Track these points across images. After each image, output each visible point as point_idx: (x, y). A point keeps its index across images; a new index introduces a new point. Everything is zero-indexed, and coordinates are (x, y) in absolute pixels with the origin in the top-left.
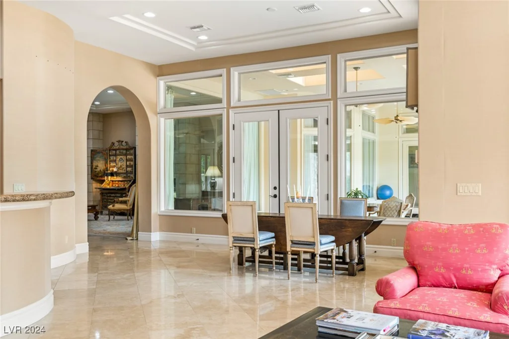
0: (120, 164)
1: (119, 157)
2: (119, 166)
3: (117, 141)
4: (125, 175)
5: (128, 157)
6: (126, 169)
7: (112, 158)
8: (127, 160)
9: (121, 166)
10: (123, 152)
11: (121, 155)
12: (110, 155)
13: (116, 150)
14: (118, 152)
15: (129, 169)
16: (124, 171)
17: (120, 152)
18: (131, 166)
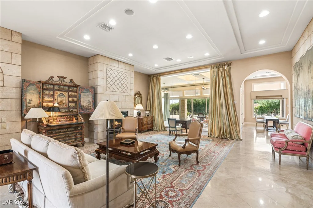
0: (59, 99)
1: (59, 93)
2: (59, 101)
3: (58, 77)
4: (66, 110)
5: (70, 93)
6: (68, 104)
7: (47, 92)
8: (69, 96)
9: (61, 102)
10: (64, 88)
11: (62, 91)
12: (43, 89)
13: (54, 85)
14: (56, 87)
15: (72, 105)
16: (66, 106)
17: (59, 88)
18: (73, 102)
